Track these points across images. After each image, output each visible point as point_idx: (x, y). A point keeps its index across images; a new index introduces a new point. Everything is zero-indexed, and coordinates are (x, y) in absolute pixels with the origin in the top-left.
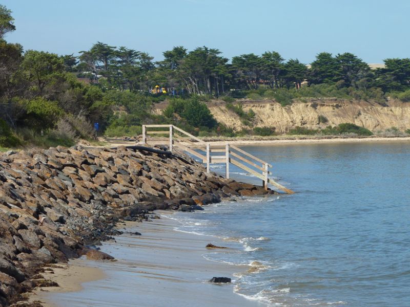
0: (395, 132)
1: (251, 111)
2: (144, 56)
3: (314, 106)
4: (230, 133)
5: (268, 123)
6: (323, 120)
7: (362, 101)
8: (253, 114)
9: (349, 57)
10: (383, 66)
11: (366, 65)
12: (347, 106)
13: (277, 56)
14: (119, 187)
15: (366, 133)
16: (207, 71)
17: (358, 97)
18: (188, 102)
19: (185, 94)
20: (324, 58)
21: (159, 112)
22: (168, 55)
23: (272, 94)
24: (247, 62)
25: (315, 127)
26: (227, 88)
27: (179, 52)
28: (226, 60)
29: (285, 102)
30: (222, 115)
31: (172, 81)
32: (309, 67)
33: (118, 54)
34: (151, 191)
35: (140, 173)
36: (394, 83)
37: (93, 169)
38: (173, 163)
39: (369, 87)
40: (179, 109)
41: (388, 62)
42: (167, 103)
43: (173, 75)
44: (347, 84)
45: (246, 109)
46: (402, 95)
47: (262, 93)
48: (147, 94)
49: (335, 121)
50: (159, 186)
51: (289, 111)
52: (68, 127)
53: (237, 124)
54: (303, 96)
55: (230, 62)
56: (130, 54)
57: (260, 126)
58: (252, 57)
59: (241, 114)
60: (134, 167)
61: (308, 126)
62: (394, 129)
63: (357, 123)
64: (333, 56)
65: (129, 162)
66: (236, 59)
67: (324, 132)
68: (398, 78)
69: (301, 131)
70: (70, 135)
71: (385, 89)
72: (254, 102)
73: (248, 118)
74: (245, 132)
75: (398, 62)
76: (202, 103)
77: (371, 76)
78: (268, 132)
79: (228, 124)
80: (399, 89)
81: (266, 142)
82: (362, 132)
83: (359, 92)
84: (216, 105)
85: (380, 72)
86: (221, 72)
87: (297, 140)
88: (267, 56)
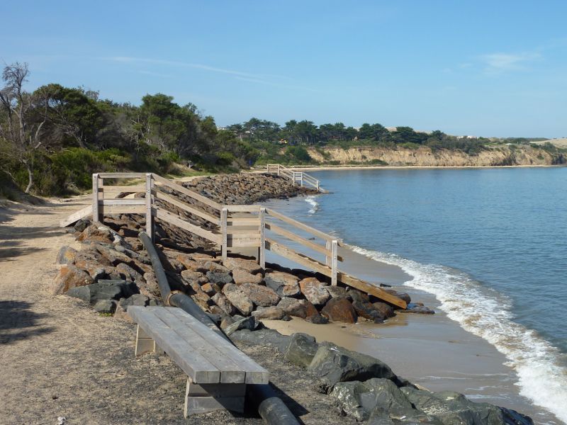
0: (400, 163)
1: (329, 153)
2: (276, 125)
3: (360, 150)
4: (317, 163)
5: (337, 158)
6: (364, 157)
7: (384, 148)
8: (329, 154)
9: (378, 126)
10: (395, 130)
11: (386, 130)
12: (376, 150)
13: (342, 125)
14: (256, 190)
15: (385, 164)
16: (307, 132)
17: (382, 146)
18: (297, 148)
19: (296, 144)
20: (366, 126)
21: (282, 153)
22: (287, 124)
23: (339, 144)
24: (327, 128)
25: (360, 161)
26: (317, 141)
27: (293, 123)
28: (317, 127)
29: (346, 148)
30: (314, 155)
31: (289, 137)
32: (358, 130)
33: (263, 123)
34: (268, 191)
35: (264, 184)
36: (401, 139)
37: (246, 182)
38: (279, 180)
39: (388, 141)
40: (292, 151)
41: (398, 128)
42: (287, 148)
43: (290, 134)
44: (377, 139)
45: (326, 152)
46: (404, 145)
47: (334, 144)
48: (277, 144)
49: (370, 158)
50: (272, 189)
51: (347, 153)
52: (237, 164)
53: (322, 159)
54: (355, 145)
55: (318, 128)
56: (269, 123)
57: (333, 160)
58: (329, 125)
59: (323, 154)
60: (262, 182)
61: (357, 160)
62: (400, 162)
63: (381, 159)
64: (371, 125)
65: (260, 180)
66: (322, 126)
67: (364, 163)
68: (403, 136)
69: (353, 163)
70: (238, 167)
71: (396, 142)
72: (331, 148)
73: (327, 156)
74: (325, 163)
75: (403, 128)
76: (304, 148)
77: (389, 135)
78: (337, 163)
79: (317, 159)
80: (403, 142)
81: (335, 168)
82: (384, 164)
83: (383, 143)
84: (311, 149)
85: (394, 133)
86: (314, 133)
87: (351, 167)
88: (337, 125)
